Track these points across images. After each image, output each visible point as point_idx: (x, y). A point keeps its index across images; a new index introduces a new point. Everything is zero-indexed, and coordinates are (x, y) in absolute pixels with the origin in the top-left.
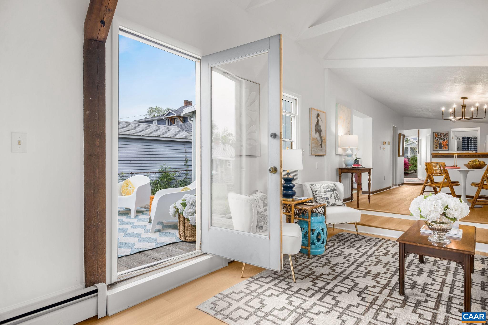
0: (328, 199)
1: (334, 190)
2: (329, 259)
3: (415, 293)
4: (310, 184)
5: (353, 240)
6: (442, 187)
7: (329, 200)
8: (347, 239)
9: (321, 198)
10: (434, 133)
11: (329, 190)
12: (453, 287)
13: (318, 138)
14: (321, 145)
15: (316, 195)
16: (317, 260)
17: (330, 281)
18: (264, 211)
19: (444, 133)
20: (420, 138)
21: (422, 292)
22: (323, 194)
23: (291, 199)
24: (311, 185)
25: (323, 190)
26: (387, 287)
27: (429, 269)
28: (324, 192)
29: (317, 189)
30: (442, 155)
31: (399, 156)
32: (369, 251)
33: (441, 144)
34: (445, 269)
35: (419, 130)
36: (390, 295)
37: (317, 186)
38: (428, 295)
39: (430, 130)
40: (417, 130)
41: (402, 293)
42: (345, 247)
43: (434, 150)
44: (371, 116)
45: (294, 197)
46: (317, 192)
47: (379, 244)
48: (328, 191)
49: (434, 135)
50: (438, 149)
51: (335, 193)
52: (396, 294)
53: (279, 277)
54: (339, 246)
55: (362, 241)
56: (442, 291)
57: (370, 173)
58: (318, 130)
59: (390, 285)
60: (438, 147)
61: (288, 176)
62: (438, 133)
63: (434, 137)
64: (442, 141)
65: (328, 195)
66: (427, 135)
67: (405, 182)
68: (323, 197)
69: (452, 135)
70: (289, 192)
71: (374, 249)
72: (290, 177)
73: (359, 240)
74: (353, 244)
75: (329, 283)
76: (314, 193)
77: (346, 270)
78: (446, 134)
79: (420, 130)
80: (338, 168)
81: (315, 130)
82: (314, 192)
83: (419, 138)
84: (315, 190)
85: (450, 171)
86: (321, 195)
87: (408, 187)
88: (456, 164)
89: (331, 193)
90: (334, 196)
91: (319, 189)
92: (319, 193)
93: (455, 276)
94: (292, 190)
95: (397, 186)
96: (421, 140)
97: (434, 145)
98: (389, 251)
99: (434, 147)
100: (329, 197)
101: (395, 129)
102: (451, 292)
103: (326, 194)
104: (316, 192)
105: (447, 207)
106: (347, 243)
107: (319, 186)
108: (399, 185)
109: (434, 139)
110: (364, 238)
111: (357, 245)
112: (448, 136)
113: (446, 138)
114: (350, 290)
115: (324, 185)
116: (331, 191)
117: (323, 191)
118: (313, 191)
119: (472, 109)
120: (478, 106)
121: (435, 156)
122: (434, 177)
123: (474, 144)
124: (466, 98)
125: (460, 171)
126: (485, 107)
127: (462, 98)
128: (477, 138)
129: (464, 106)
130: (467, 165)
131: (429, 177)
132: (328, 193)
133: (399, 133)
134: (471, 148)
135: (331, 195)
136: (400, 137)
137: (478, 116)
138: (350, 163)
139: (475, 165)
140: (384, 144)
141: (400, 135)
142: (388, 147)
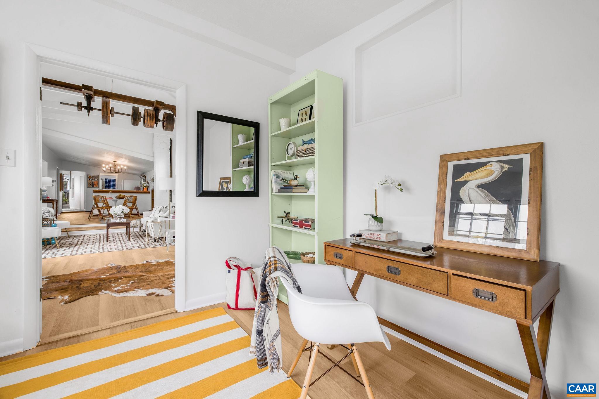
6: (105, 209)
10: (88, 175)
19: (95, 176)
30: (99, 192)
31: (60, 191)
33: (93, 183)
35: (71, 172)
39: (84, 172)
44: (47, 161)
48: (46, 212)
49: (88, 177)
50: (91, 187)
57: (57, 203)
60: (91, 185)
62: (91, 175)
63: (88, 178)
64: (93, 181)
66: (81, 176)
67: (63, 211)
69: (100, 178)
78: (97, 177)
79: (72, 172)
83: (71, 176)
85: (108, 200)
88: (111, 197)
89: (49, 213)
96: (73, 179)
97: (88, 184)
101: (58, 170)
103: (45, 214)
105: (123, 209)
108: (60, 213)
112: (98, 178)
113: (96, 179)
119: (119, 167)
120: (122, 166)
121: (95, 192)
122: (98, 204)
123: (113, 184)
124: (116, 162)
125: (113, 200)
126: (125, 168)
127: (114, 161)
128: (115, 181)
129: (115, 166)
130: (116, 197)
131: (96, 204)
132: (47, 213)
133: (60, 173)
134: (111, 187)
135: (49, 214)
136: (61, 177)
137: (121, 172)
138: (45, 195)
139: (121, 197)
140: (53, 181)
141: (61, 175)
142: (55, 184)
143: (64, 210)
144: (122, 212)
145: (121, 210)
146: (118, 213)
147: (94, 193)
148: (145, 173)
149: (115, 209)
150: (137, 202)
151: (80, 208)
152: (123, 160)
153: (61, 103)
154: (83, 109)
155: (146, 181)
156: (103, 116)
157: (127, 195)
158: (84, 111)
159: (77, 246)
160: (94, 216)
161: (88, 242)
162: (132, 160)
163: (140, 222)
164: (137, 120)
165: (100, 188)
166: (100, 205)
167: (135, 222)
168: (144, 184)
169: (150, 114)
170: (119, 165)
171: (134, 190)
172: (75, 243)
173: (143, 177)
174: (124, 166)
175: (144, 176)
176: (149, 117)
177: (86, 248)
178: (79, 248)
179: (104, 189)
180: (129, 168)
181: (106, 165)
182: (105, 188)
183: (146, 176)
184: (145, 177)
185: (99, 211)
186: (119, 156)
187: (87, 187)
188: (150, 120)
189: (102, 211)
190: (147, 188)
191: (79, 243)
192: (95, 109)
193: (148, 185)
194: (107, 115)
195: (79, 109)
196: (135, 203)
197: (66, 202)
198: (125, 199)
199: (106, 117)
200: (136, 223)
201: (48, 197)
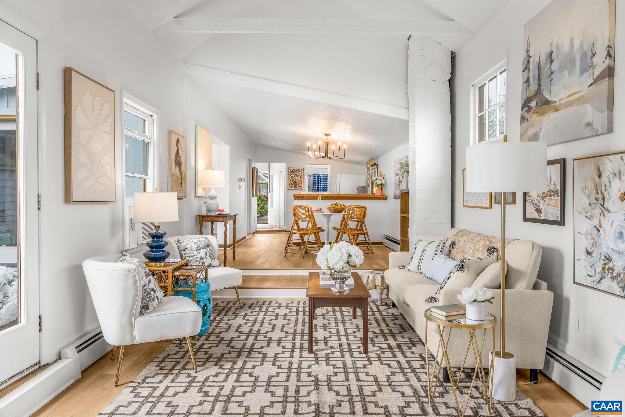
0: (202, 258)
1: (208, 246)
2: (219, 336)
3: (320, 348)
4: (176, 240)
5: (233, 308)
6: (311, 234)
7: (204, 260)
8: (227, 309)
9: (193, 258)
10: (289, 169)
11: (202, 246)
12: (347, 335)
13: (178, 174)
14: (181, 184)
15: (185, 254)
16: (205, 340)
17: (236, 360)
18: (148, 284)
19: (299, 169)
20: (271, 174)
21: (325, 346)
22: (195, 253)
23: (162, 264)
24: (178, 241)
25: (194, 247)
26: (295, 350)
27: (322, 324)
28: (197, 250)
29: (187, 247)
30: (303, 197)
31: (253, 196)
32: (257, 317)
33: (295, 181)
34: (334, 320)
35: (269, 165)
36: (301, 357)
37: (187, 242)
38: (332, 347)
39: (285, 164)
40: (267, 164)
41: (311, 351)
42: (230, 318)
43: (289, 189)
44: (228, 144)
45: (166, 260)
46: (187, 251)
47: (264, 308)
48: (202, 248)
49: (289, 171)
50: (293, 188)
51: (210, 250)
52: (306, 354)
53: (171, 371)
54: (222, 319)
55: (244, 308)
56: (340, 340)
57: (234, 221)
58: (178, 163)
59: (297, 347)
60: (293, 186)
61: (157, 230)
62: (293, 169)
63: (289, 174)
64: (296, 179)
65: (202, 254)
66: (281, 170)
67: (258, 230)
68: (196, 256)
69: (306, 172)
70: (159, 254)
71: (262, 314)
72: (161, 231)
73: (241, 308)
74: (237, 313)
75: (236, 361)
76: (183, 252)
77: (246, 343)
78: (301, 171)
79: (271, 164)
80: (198, 215)
81: (175, 162)
82: (181, 251)
84: (184, 248)
85: (316, 215)
86: (192, 255)
87: (263, 236)
88: (320, 207)
89: (205, 250)
90: (210, 255)
91: (190, 246)
92: (190, 252)
93: (344, 325)
94: (163, 251)
95: (251, 236)
96: (272, 176)
97: (289, 184)
98: (278, 313)
99: (289, 186)
100: (204, 257)
102: (347, 339)
103: (199, 253)
104: (184, 250)
105: (349, 256)
106: (229, 313)
107: (189, 243)
108: (253, 234)
109: (289, 176)
110: (245, 304)
111: (243, 314)
112: (302, 173)
113: (301, 175)
114: (262, 362)
115: (195, 241)
116: (205, 248)
117: (195, 249)
118: (181, 249)
119: (333, 147)
120: (339, 144)
121: (297, 197)
122: (300, 222)
123: (324, 183)
124: (329, 135)
125: (324, 215)
126: (345, 146)
127: (325, 134)
128: (327, 177)
129: (327, 144)
130: (329, 209)
131: (296, 222)
132: (202, 251)
133: (253, 166)
134: (321, 188)
135: (206, 253)
136: (254, 171)
137: (340, 155)
138: (214, 207)
139: (337, 208)
140: (240, 180)
141: (254, 169)
142: (243, 185)
143: (260, 226)
144: (347, 262)
145: (345, 257)
146: (338, 265)
147: (294, 200)
149: (330, 253)
150: (366, 221)
151: (280, 225)
152: (342, 129)
155: (379, 174)
157: (347, 203)
163: (383, 278)
165: (306, 191)
166: (303, 225)
167: (370, 278)
168: (377, 180)
170: (335, 143)
171: (355, 193)
173: (372, 166)
174: (343, 142)
175: (375, 164)
179: (311, 193)
182: (313, 190)
183: (377, 165)
184: (376, 166)
185: (302, 237)
187: (288, 190)
189: (306, 238)
190: (382, 189)
193: (383, 182)
196: (363, 223)
197: (263, 214)
198: (343, 213)
200: (372, 281)
201: (221, 211)
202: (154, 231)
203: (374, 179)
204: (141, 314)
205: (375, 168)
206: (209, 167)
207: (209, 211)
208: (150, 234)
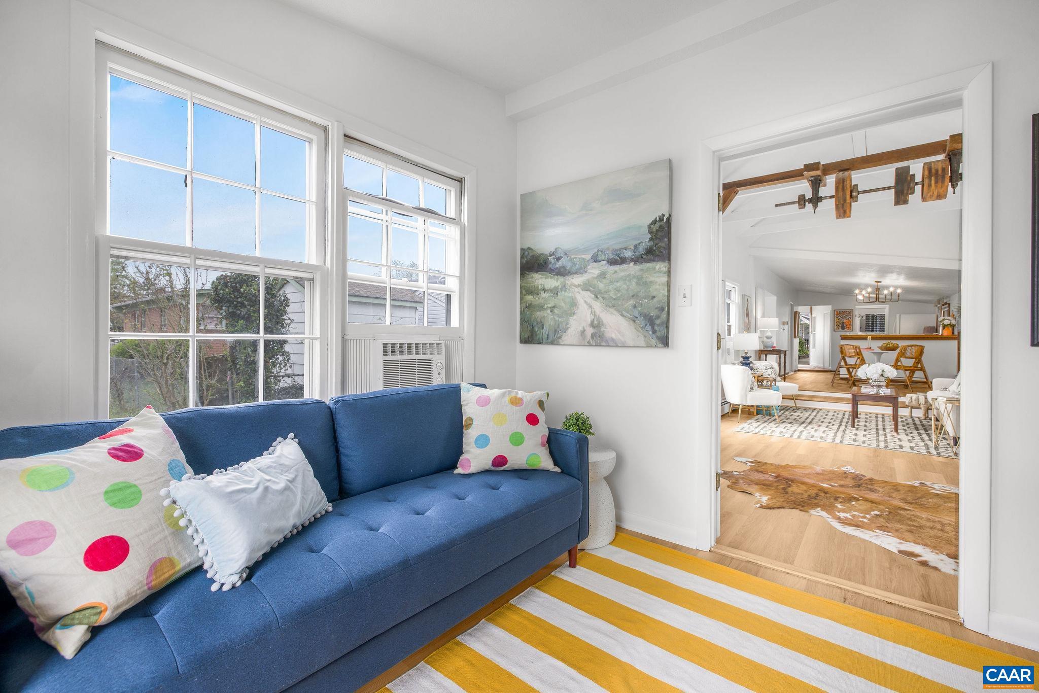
1: (772, 368)
5: (792, 409)
10: (835, 311)
13: (747, 322)
14: (749, 328)
19: (847, 311)
20: (813, 316)
25: (763, 368)
28: (765, 370)
30: (851, 338)
31: (795, 337)
33: (843, 323)
35: (811, 308)
39: (830, 307)
40: (809, 307)
44: (775, 295)
46: (758, 370)
48: (768, 369)
49: (836, 313)
50: (840, 330)
51: (774, 370)
57: (785, 355)
58: (748, 315)
60: (840, 327)
61: (746, 354)
62: (840, 311)
63: (836, 316)
64: (844, 320)
65: (769, 372)
66: (825, 313)
67: (799, 369)
69: (856, 313)
72: (748, 355)
73: (798, 409)
74: (795, 411)
78: (850, 313)
79: (813, 307)
81: (746, 315)
84: (756, 368)
85: (865, 352)
88: (869, 346)
89: (771, 370)
92: (761, 370)
95: (793, 373)
96: (816, 317)
97: (835, 325)
99: (835, 328)
101: (792, 306)
105: (883, 371)
108: (795, 371)
109: (835, 318)
112: (852, 315)
113: (850, 317)
115: (764, 364)
119: (886, 292)
120: (892, 289)
121: (844, 338)
122: (847, 359)
123: (880, 324)
124: (880, 282)
125: (873, 353)
126: (899, 291)
127: (876, 282)
128: (884, 317)
129: (878, 289)
130: (880, 348)
131: (844, 358)
133: (795, 311)
134: (876, 329)
136: (796, 315)
137: (893, 299)
138: (770, 344)
139: (889, 347)
140: (784, 323)
141: (796, 313)
142: (786, 327)
143: (801, 367)
144: (882, 375)
145: (880, 372)
146: (874, 376)
147: (841, 341)
148: (948, 297)
149: (868, 369)
151: (824, 365)
152: (894, 276)
153: (777, 205)
154: (807, 203)
155: (951, 314)
156: (837, 206)
157: (902, 343)
158: (809, 206)
159: (804, 425)
160: (842, 379)
161: (822, 422)
162: (913, 273)
163: (926, 398)
164: (905, 192)
165: (856, 332)
166: (851, 361)
167: (913, 398)
168: (944, 320)
169: (937, 171)
170: (887, 287)
171: (921, 333)
172: (803, 420)
173: (943, 305)
174: (896, 287)
175: (946, 304)
176: (933, 178)
177: (816, 431)
178: (805, 428)
179: (862, 334)
180: (907, 290)
181: (861, 290)
182: (865, 331)
183: (949, 304)
184: (947, 305)
185: (850, 373)
186: (884, 270)
187: (834, 331)
188: (936, 182)
190: (952, 330)
191: (809, 420)
192: (826, 198)
193: (954, 322)
194: (845, 200)
195: (801, 207)
196: (921, 360)
197: (804, 355)
198: (898, 351)
199: (843, 205)
200: (915, 400)
201: (774, 347)
202: (744, 355)
203: (940, 319)
204: (750, 391)
205: (946, 308)
206: (763, 316)
207: (766, 347)
208: (742, 357)
